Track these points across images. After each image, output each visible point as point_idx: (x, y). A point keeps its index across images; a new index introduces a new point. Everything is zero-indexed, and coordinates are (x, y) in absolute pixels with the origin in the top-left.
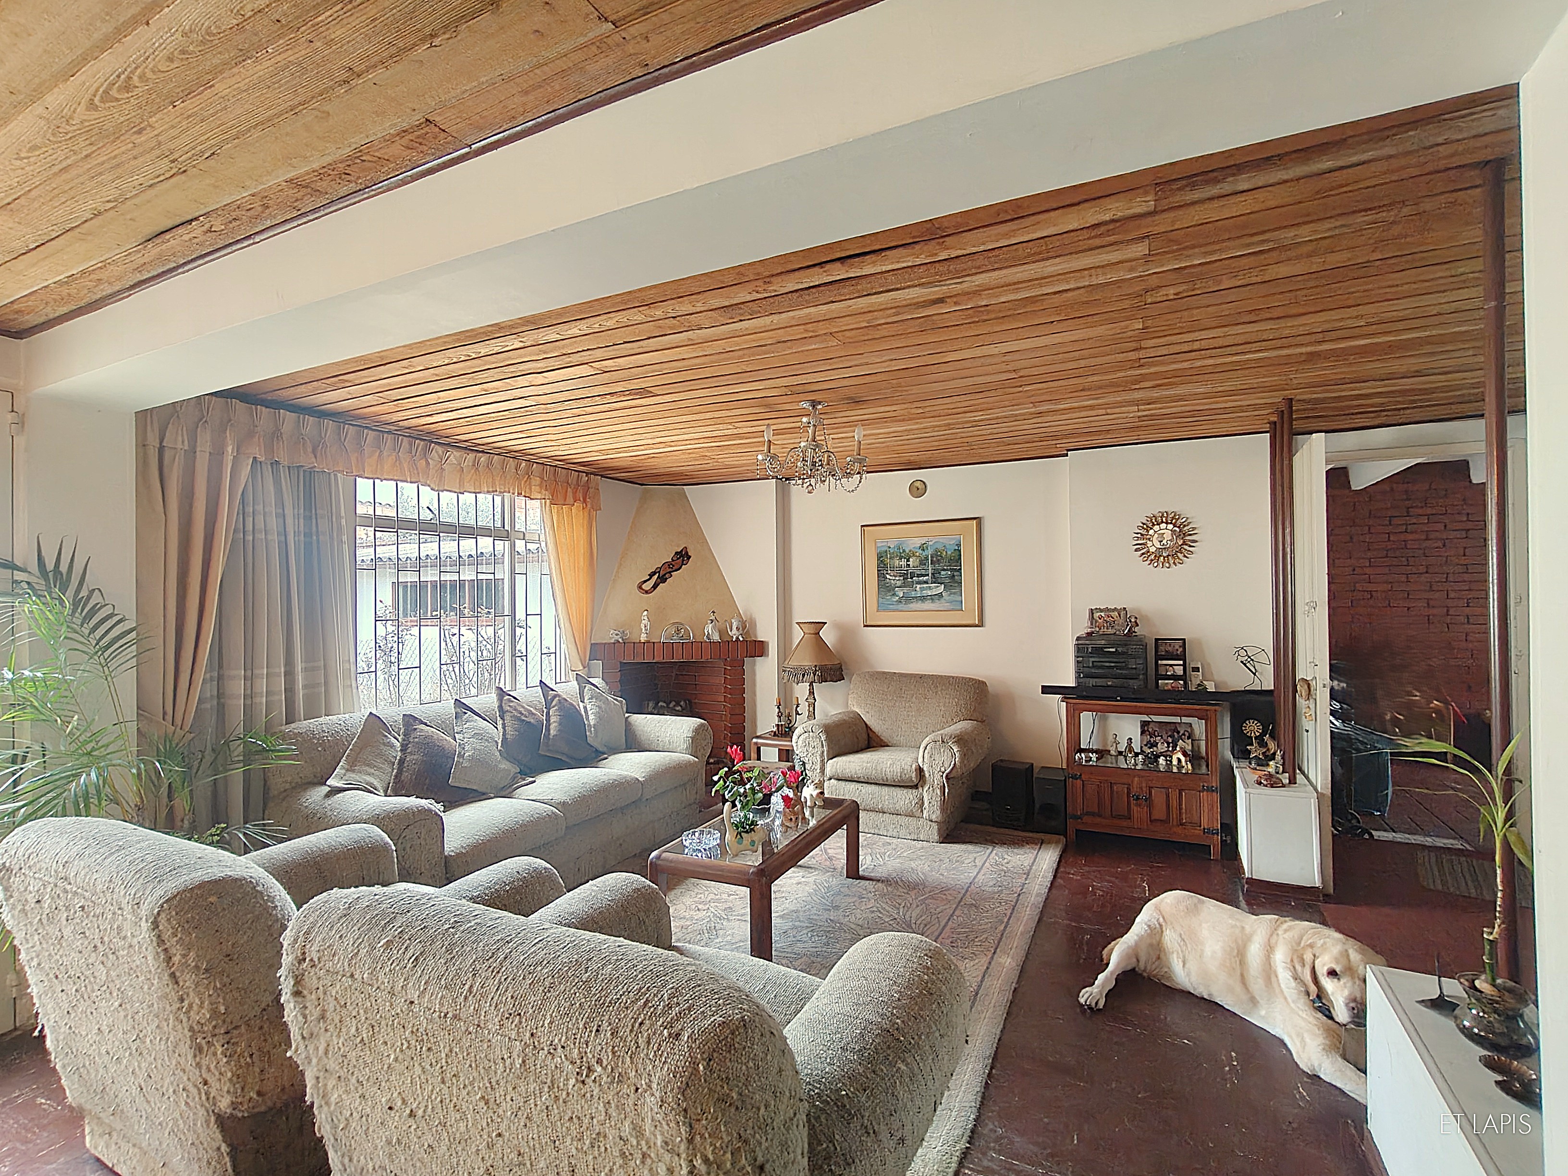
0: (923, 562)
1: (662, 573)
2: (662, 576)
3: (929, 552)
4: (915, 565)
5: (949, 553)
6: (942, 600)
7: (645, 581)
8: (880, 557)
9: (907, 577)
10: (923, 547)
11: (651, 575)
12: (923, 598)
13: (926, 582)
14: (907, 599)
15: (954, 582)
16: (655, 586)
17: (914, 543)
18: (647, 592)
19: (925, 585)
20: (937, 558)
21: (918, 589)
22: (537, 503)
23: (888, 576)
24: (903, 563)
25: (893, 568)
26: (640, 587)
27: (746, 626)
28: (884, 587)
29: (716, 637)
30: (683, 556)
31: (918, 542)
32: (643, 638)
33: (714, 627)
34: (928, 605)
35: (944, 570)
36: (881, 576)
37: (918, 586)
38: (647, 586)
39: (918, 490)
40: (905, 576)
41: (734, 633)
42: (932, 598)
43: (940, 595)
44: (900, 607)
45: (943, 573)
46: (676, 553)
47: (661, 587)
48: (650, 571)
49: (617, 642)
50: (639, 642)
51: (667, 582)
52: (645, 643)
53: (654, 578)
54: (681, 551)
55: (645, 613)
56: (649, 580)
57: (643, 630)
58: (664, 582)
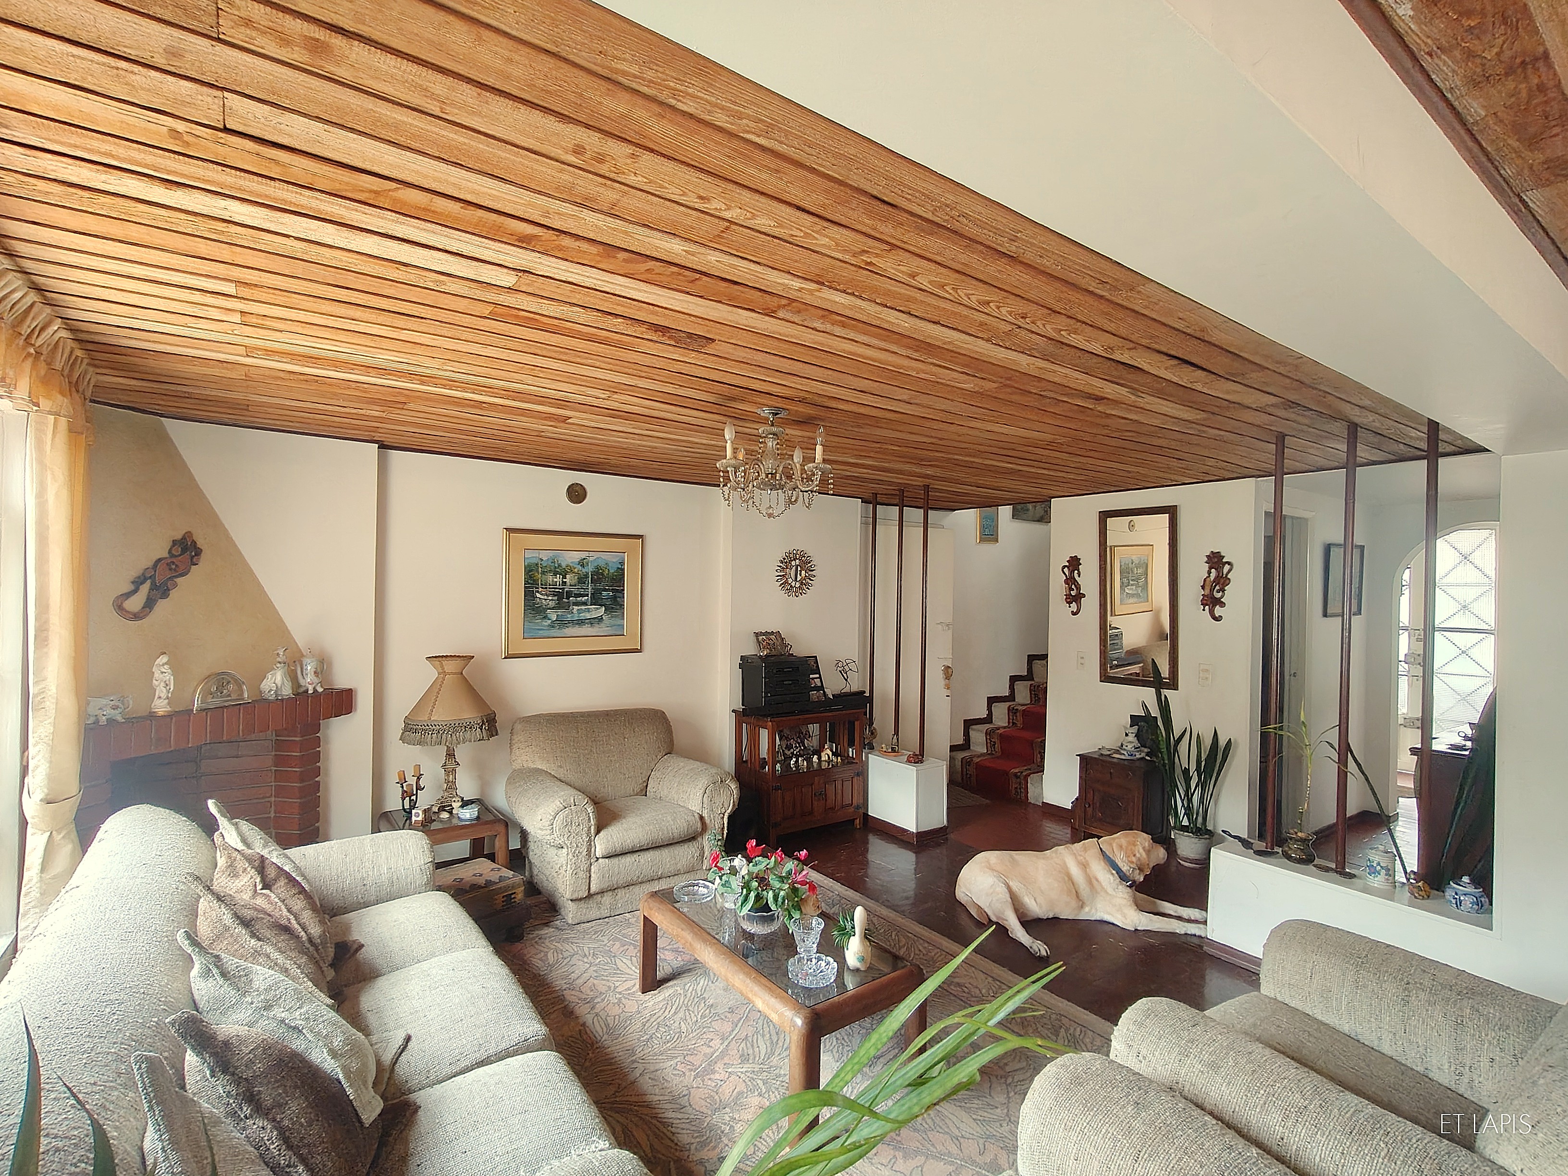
0: (582, 580)
1: (159, 578)
2: (158, 584)
3: (590, 569)
4: (573, 583)
5: (612, 571)
6: (602, 625)
7: (128, 595)
8: (530, 571)
9: (563, 598)
10: (582, 563)
11: (138, 583)
12: (581, 622)
13: (585, 604)
14: (562, 623)
15: (615, 605)
16: (150, 604)
17: (571, 558)
18: (136, 617)
19: (583, 607)
20: (598, 575)
21: (575, 611)
23: (538, 595)
24: (558, 579)
25: (545, 585)
26: (119, 608)
28: (532, 608)
29: (287, 691)
30: (187, 549)
31: (576, 557)
32: (161, 706)
33: (285, 674)
34: (586, 630)
35: (606, 590)
36: (529, 594)
37: (576, 608)
38: (135, 603)
39: (577, 494)
40: (559, 596)
41: (309, 681)
42: (592, 622)
43: (600, 619)
44: (554, 632)
45: (604, 593)
46: (174, 542)
47: (162, 606)
48: (134, 573)
49: (111, 721)
50: (152, 716)
51: (173, 593)
52: (169, 716)
53: (145, 588)
54: (184, 538)
55: (164, 659)
56: (135, 591)
57: (161, 691)
58: (165, 594)
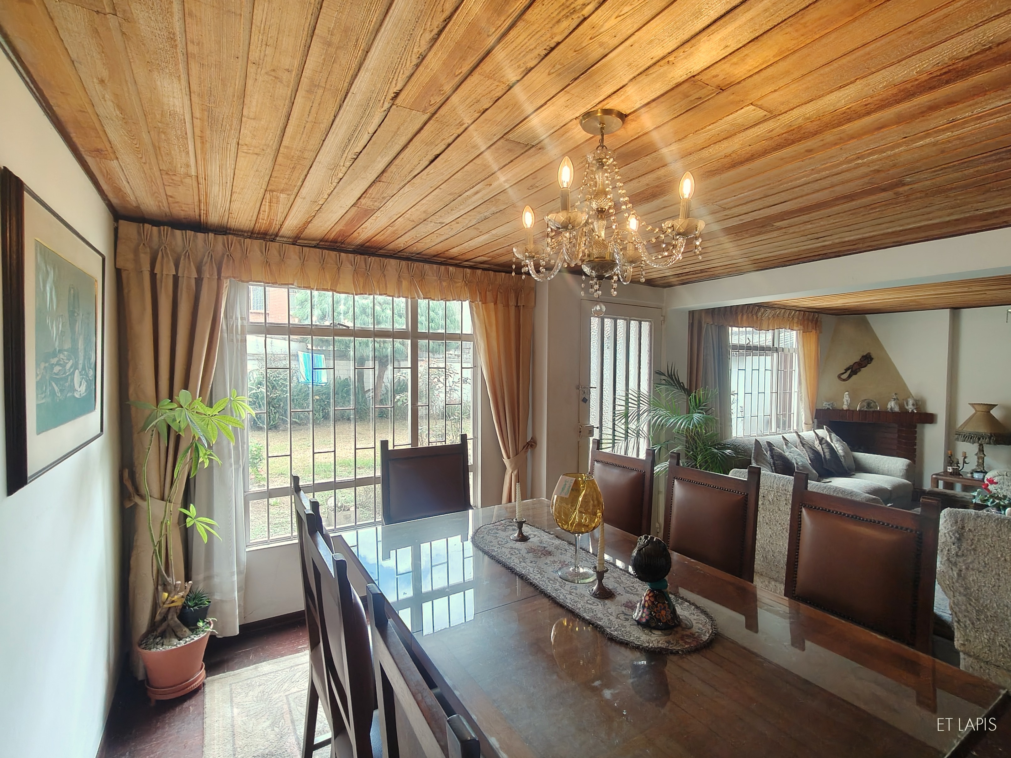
1: (854, 369)
2: (854, 370)
7: (843, 374)
11: (846, 370)
16: (850, 377)
18: (844, 380)
22: (795, 332)
26: (839, 377)
27: (919, 403)
29: (897, 409)
30: (867, 359)
32: (845, 407)
33: (896, 403)
38: (845, 376)
41: (910, 407)
46: (863, 357)
47: (854, 377)
48: (845, 368)
49: (828, 409)
50: (843, 410)
51: (858, 374)
52: (846, 410)
53: (849, 372)
54: (867, 355)
55: (847, 393)
56: (845, 373)
57: (845, 403)
58: (856, 374)
